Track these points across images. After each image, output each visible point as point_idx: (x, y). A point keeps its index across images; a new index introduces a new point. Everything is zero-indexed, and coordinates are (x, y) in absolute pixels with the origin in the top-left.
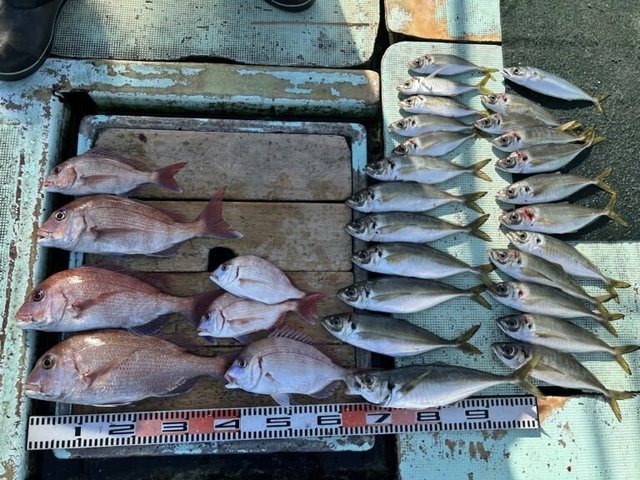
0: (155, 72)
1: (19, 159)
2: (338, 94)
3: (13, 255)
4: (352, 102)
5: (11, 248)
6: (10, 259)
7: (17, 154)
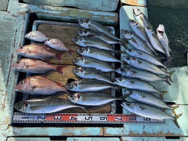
0: (55, 9)
1: (15, 31)
2: (107, 18)
3: (12, 57)
4: (111, 21)
5: (12, 55)
6: (11, 58)
7: (15, 29)
